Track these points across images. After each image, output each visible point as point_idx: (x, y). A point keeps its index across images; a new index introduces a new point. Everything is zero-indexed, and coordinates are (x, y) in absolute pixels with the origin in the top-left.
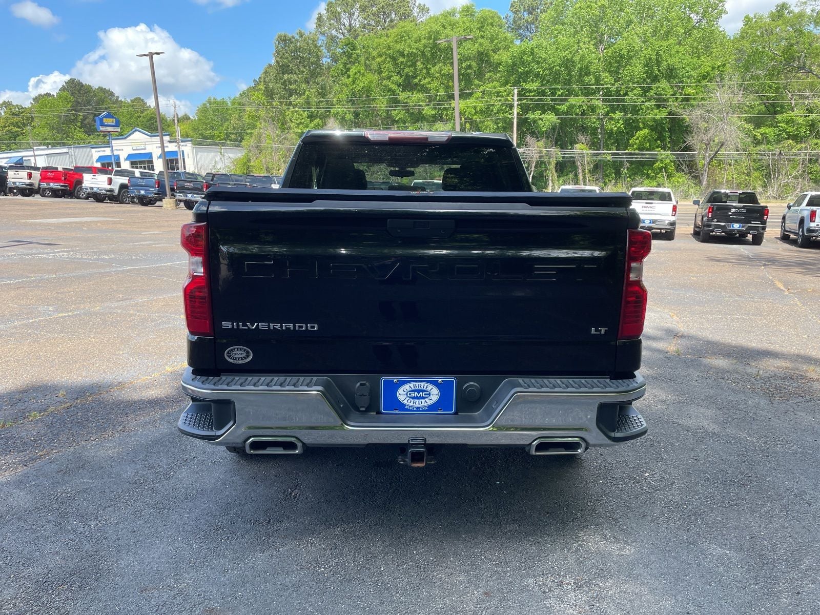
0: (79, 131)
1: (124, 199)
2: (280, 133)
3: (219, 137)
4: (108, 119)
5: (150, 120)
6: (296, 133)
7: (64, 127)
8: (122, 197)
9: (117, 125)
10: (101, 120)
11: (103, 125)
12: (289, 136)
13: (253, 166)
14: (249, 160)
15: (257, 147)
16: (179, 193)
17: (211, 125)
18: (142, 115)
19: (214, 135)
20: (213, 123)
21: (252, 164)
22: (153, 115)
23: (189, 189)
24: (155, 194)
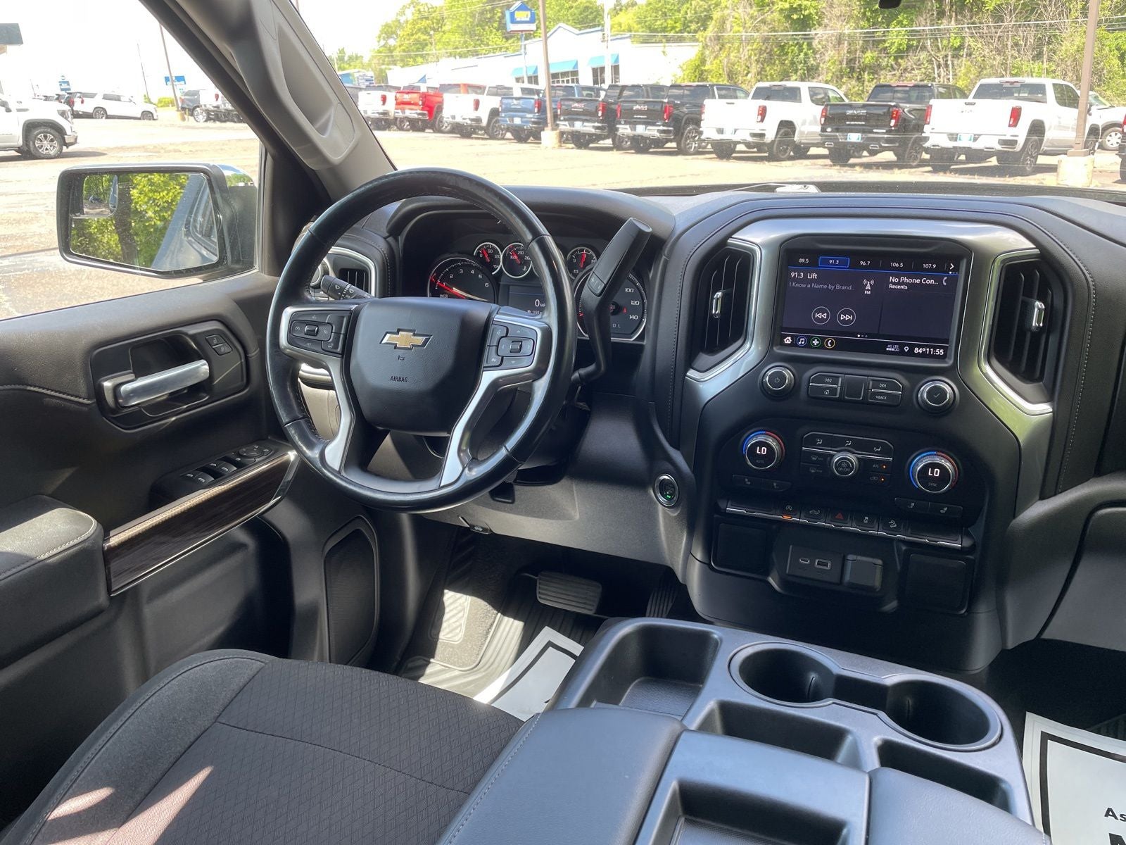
0: (495, 34)
1: (496, 132)
2: (756, 13)
3: (673, 28)
4: (521, 12)
5: (584, 11)
6: (781, 10)
7: (478, 30)
8: (493, 129)
9: (532, 21)
10: (512, 14)
11: (513, 21)
12: (769, 17)
13: (709, 71)
14: (703, 62)
15: (718, 38)
16: (565, 120)
17: (663, 10)
18: (574, 5)
19: (666, 27)
20: (666, 8)
21: (706, 68)
22: (588, 4)
23: (578, 113)
24: (534, 123)
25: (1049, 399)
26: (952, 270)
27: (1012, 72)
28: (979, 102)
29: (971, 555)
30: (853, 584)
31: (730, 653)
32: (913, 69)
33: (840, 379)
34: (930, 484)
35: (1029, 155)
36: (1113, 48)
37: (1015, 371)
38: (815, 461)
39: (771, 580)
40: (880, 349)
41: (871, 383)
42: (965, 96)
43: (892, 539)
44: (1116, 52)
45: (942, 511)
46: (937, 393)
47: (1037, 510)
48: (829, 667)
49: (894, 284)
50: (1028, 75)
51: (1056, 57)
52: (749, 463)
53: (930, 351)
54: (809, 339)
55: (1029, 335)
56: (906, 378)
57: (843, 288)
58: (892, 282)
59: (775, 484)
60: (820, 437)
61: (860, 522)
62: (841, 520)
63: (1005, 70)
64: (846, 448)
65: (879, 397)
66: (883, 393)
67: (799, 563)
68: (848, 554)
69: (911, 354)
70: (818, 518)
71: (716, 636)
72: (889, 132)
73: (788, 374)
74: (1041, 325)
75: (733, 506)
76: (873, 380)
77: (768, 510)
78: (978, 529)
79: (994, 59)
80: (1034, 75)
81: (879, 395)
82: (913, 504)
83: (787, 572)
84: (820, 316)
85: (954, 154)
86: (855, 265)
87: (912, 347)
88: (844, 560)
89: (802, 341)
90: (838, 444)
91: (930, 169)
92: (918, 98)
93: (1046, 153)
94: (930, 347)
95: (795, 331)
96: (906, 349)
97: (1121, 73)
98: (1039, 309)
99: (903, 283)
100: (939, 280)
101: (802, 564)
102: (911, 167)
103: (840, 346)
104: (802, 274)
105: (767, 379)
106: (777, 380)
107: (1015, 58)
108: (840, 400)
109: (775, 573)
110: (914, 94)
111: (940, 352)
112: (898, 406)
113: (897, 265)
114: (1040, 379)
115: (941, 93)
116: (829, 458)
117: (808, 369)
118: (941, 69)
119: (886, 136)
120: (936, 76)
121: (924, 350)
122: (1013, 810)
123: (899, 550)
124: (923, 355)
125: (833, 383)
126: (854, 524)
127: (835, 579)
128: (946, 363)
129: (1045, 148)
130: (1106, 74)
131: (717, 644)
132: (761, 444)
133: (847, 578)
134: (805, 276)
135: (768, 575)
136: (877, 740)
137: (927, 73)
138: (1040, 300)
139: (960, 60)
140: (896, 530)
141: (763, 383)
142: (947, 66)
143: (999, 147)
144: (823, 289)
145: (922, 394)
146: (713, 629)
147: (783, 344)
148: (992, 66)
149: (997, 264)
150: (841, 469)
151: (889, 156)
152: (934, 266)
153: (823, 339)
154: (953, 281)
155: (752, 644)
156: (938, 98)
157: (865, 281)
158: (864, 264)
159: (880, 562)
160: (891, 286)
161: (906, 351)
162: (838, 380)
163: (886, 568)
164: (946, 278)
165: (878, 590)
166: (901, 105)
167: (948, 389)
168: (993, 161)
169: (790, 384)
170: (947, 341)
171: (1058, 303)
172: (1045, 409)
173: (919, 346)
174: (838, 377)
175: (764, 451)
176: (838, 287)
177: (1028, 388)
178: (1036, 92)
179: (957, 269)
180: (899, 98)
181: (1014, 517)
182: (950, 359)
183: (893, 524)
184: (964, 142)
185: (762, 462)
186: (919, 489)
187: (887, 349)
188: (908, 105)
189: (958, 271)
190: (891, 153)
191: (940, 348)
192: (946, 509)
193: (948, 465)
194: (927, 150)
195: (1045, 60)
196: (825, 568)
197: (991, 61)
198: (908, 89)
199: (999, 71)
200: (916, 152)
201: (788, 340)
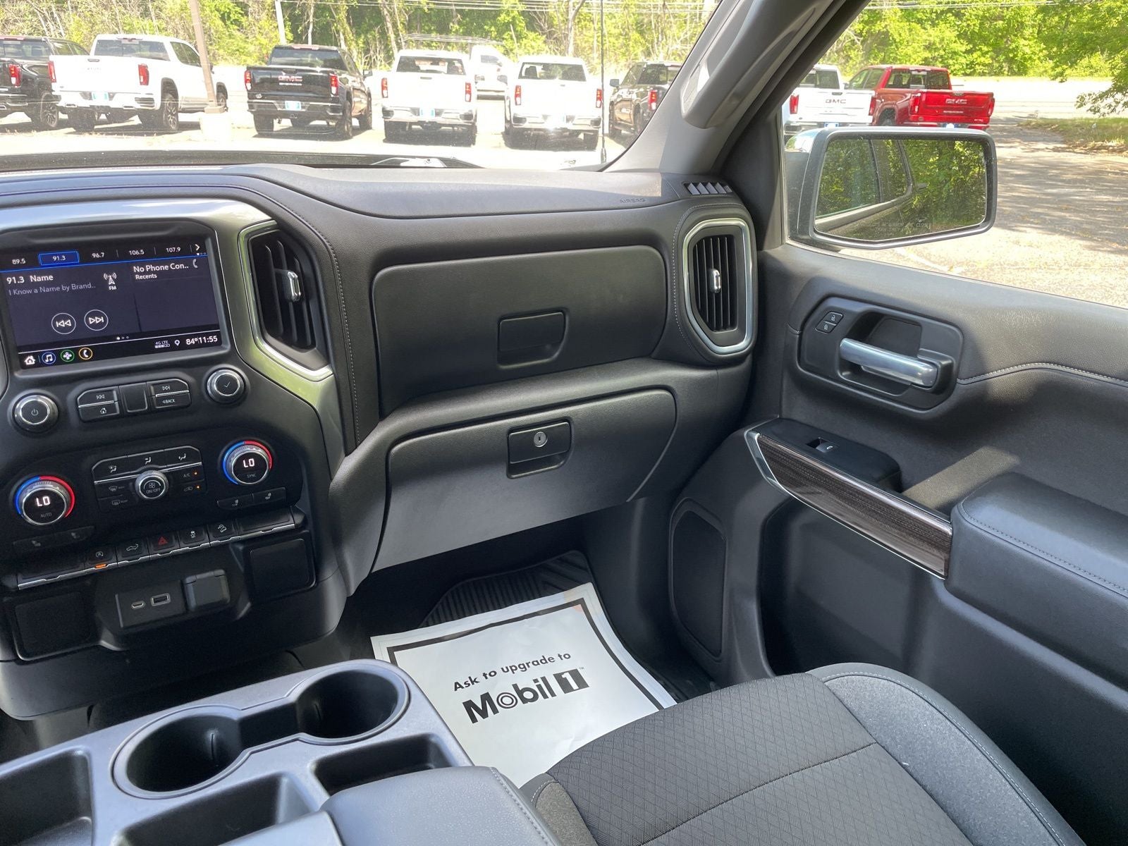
25: (327, 361)
26: (199, 251)
27: (125, 28)
28: (103, 58)
29: (305, 529)
30: (201, 606)
31: (108, 764)
32: (15, 21)
33: (115, 392)
34: (249, 476)
35: (170, 113)
36: (213, 9)
37: (289, 343)
38: (114, 492)
39: (104, 643)
40: (148, 349)
41: (152, 388)
42: (85, 52)
43: (227, 544)
44: (216, 12)
45: (267, 498)
46: (225, 383)
47: (347, 466)
48: (228, 716)
49: (140, 274)
50: (141, 32)
51: (163, 15)
52: (30, 520)
53: (203, 340)
54: (58, 355)
55: (291, 305)
56: (190, 374)
57: (81, 287)
58: (137, 273)
59: (73, 534)
60: (113, 463)
61: (187, 539)
62: (165, 544)
63: (118, 26)
64: (148, 466)
65: (167, 401)
66: (168, 397)
67: (132, 609)
68: (185, 577)
69: (183, 347)
70: (139, 553)
71: (80, 753)
72: (11, 91)
73: (47, 402)
74: (300, 294)
75: (25, 579)
76: (153, 385)
77: (74, 567)
78: (304, 502)
79: (102, 14)
80: (147, 32)
81: (165, 400)
82: (237, 501)
83: (122, 626)
84: (62, 324)
85: (93, 113)
86: (87, 258)
87: (183, 340)
88: (183, 586)
89: (49, 358)
90: (137, 465)
91: (72, 130)
92: (33, 53)
93: (184, 111)
94: (202, 335)
95: (36, 347)
96: (177, 343)
97: (227, 33)
98: (294, 279)
99: (150, 272)
100: (188, 263)
101: (138, 610)
102: (51, 129)
103: (99, 354)
104: (22, 278)
105: (21, 414)
106: (35, 413)
107: (124, 14)
108: (123, 415)
109: (106, 633)
110: (28, 48)
111: (213, 339)
112: (188, 406)
113: (137, 253)
114: (313, 345)
115: (58, 49)
116: (131, 484)
117: (71, 389)
118: (49, 22)
119: (10, 95)
120: (45, 29)
121: (196, 339)
122: (452, 762)
123: (237, 551)
124: (197, 346)
125: (108, 399)
126: (182, 544)
127: (179, 609)
128: (224, 349)
129: (182, 106)
130: (214, 34)
131: (85, 762)
132: (40, 494)
133: (193, 603)
134: (27, 279)
135: (98, 638)
136: (310, 766)
137: (34, 26)
138: (292, 270)
139: (67, 14)
140: (228, 533)
141: (16, 422)
142: (54, 20)
143: (138, 106)
144: (55, 292)
145: (211, 387)
146: (72, 745)
147: (24, 367)
148: (102, 22)
149: (242, 240)
150: (150, 491)
151: (20, 117)
152: (179, 249)
153: (76, 351)
154: (204, 262)
155: (129, 737)
156: (56, 54)
157: (105, 276)
158: (98, 256)
159: (221, 572)
160: (137, 277)
161: (178, 344)
162: (112, 394)
163: (229, 576)
164: (195, 260)
165: (229, 601)
166: (17, 61)
167: (236, 376)
168: (136, 120)
169: (54, 413)
170: (217, 326)
171: (307, 270)
172: (326, 372)
173: (191, 337)
174: (111, 391)
175: (47, 501)
176: (74, 287)
177: (306, 356)
178: (156, 49)
179: (203, 249)
180: (12, 53)
181: (331, 479)
182: (226, 344)
183: (222, 528)
184: (100, 101)
185: (49, 514)
186: (240, 485)
187: (156, 347)
188: (25, 61)
189: (206, 251)
190: (23, 114)
191: (212, 334)
192: (270, 494)
193: (259, 451)
194: (63, 110)
195: (153, 18)
196: (164, 603)
197: (100, 16)
198: (19, 43)
199: (111, 27)
200: (51, 112)
201: (30, 361)
